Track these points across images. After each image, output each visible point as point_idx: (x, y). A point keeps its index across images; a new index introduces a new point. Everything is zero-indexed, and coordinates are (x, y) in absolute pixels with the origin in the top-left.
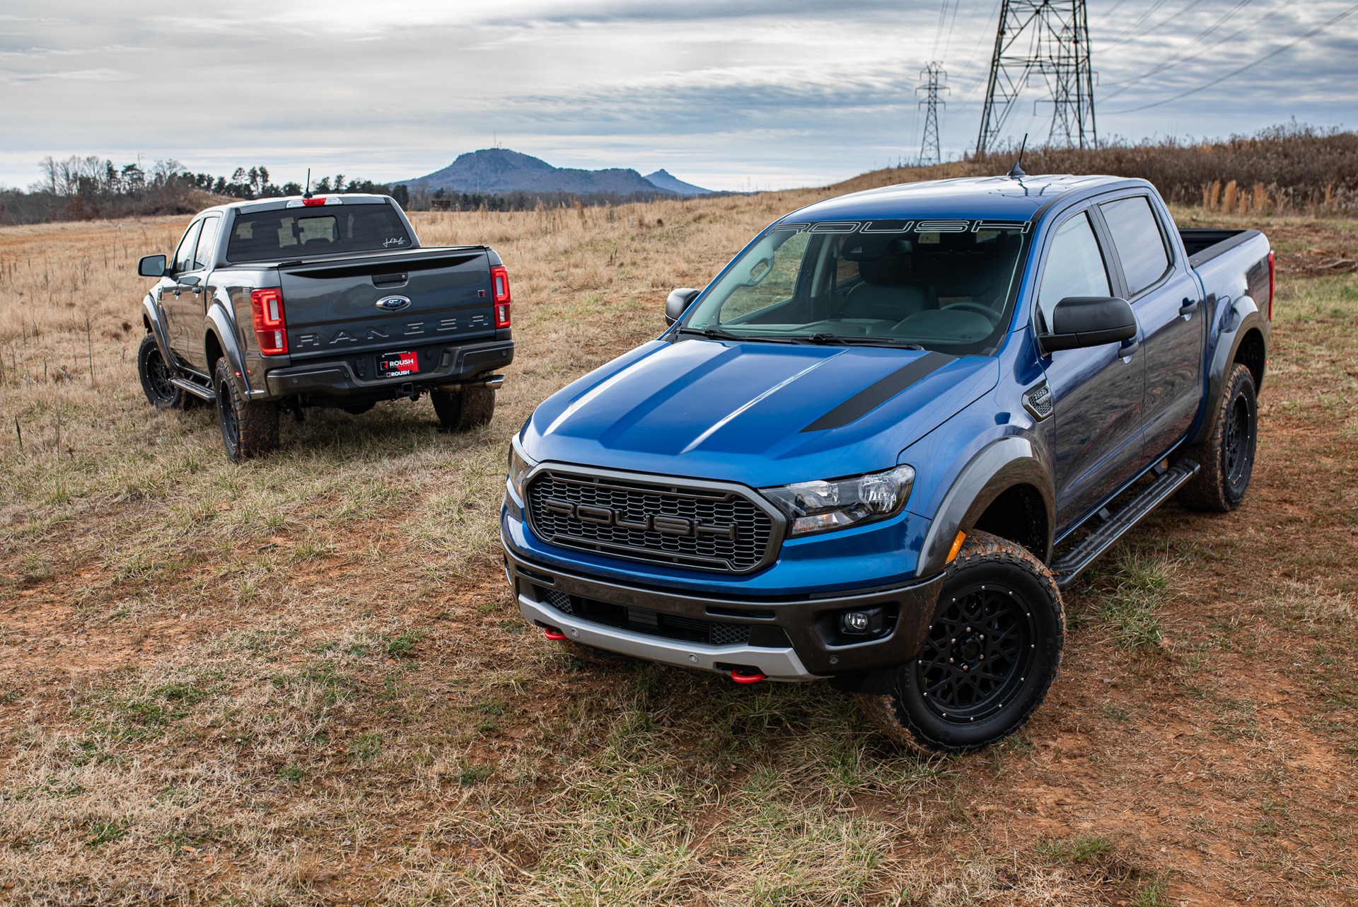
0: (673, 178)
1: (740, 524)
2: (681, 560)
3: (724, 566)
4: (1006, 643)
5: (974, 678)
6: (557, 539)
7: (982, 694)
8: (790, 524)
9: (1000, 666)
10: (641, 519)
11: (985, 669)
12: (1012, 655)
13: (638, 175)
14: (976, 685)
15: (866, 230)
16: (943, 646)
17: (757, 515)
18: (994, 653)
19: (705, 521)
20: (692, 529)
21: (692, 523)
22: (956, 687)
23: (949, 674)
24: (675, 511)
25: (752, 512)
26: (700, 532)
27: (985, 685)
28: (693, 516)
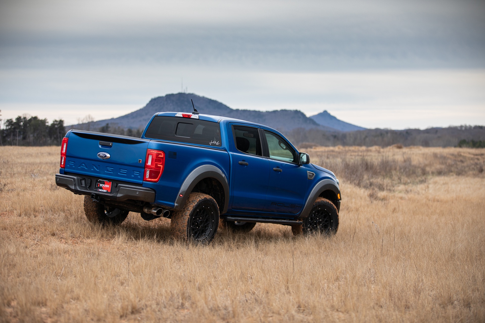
0: (334, 118)
13: (303, 115)
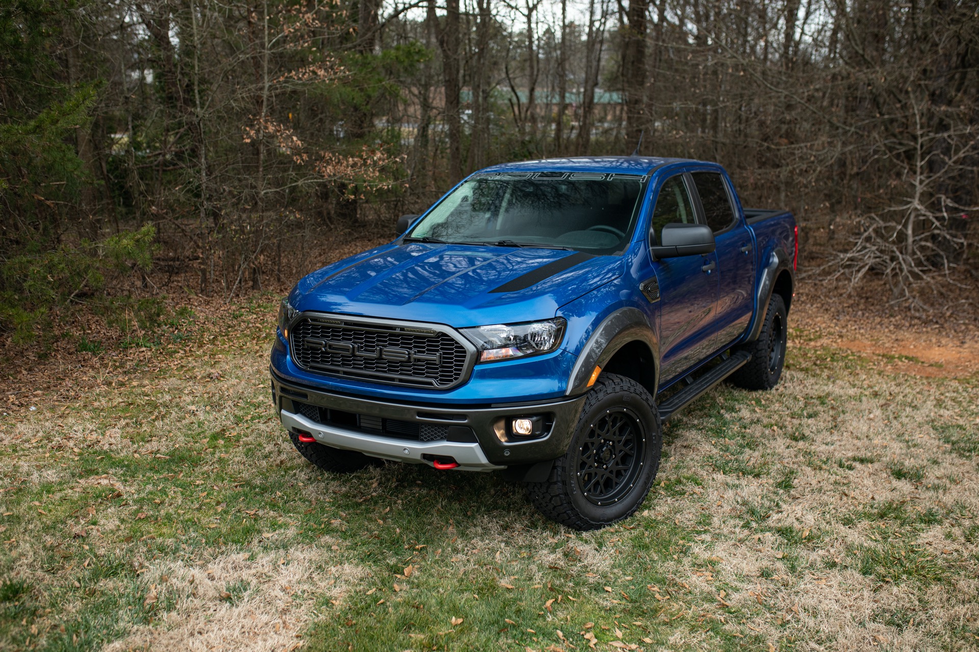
1: (444, 353)
2: (401, 380)
3: (431, 384)
4: (626, 443)
5: (611, 472)
6: (311, 367)
7: (618, 481)
8: (479, 353)
9: (625, 459)
10: (373, 351)
11: (617, 464)
12: (631, 449)
14: (613, 476)
15: (537, 178)
16: (589, 457)
17: (456, 347)
18: (621, 451)
19: (419, 352)
20: (409, 357)
21: (409, 354)
22: (602, 482)
23: (596, 474)
24: (398, 345)
25: (452, 345)
26: (415, 360)
27: (619, 474)
28: (411, 349)
